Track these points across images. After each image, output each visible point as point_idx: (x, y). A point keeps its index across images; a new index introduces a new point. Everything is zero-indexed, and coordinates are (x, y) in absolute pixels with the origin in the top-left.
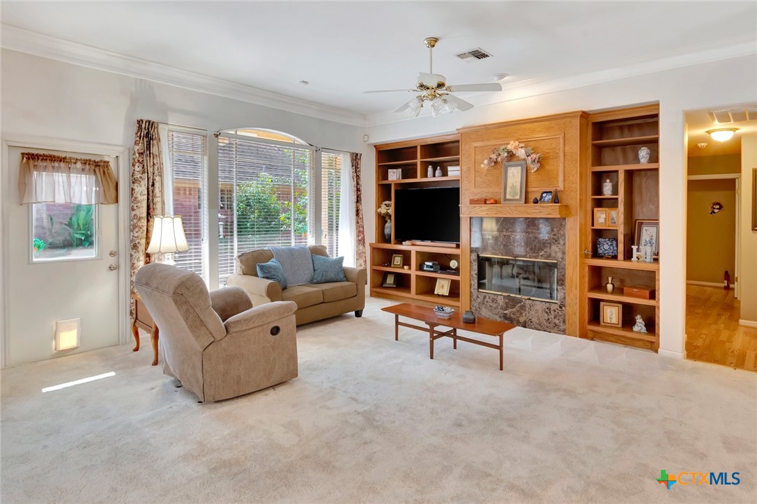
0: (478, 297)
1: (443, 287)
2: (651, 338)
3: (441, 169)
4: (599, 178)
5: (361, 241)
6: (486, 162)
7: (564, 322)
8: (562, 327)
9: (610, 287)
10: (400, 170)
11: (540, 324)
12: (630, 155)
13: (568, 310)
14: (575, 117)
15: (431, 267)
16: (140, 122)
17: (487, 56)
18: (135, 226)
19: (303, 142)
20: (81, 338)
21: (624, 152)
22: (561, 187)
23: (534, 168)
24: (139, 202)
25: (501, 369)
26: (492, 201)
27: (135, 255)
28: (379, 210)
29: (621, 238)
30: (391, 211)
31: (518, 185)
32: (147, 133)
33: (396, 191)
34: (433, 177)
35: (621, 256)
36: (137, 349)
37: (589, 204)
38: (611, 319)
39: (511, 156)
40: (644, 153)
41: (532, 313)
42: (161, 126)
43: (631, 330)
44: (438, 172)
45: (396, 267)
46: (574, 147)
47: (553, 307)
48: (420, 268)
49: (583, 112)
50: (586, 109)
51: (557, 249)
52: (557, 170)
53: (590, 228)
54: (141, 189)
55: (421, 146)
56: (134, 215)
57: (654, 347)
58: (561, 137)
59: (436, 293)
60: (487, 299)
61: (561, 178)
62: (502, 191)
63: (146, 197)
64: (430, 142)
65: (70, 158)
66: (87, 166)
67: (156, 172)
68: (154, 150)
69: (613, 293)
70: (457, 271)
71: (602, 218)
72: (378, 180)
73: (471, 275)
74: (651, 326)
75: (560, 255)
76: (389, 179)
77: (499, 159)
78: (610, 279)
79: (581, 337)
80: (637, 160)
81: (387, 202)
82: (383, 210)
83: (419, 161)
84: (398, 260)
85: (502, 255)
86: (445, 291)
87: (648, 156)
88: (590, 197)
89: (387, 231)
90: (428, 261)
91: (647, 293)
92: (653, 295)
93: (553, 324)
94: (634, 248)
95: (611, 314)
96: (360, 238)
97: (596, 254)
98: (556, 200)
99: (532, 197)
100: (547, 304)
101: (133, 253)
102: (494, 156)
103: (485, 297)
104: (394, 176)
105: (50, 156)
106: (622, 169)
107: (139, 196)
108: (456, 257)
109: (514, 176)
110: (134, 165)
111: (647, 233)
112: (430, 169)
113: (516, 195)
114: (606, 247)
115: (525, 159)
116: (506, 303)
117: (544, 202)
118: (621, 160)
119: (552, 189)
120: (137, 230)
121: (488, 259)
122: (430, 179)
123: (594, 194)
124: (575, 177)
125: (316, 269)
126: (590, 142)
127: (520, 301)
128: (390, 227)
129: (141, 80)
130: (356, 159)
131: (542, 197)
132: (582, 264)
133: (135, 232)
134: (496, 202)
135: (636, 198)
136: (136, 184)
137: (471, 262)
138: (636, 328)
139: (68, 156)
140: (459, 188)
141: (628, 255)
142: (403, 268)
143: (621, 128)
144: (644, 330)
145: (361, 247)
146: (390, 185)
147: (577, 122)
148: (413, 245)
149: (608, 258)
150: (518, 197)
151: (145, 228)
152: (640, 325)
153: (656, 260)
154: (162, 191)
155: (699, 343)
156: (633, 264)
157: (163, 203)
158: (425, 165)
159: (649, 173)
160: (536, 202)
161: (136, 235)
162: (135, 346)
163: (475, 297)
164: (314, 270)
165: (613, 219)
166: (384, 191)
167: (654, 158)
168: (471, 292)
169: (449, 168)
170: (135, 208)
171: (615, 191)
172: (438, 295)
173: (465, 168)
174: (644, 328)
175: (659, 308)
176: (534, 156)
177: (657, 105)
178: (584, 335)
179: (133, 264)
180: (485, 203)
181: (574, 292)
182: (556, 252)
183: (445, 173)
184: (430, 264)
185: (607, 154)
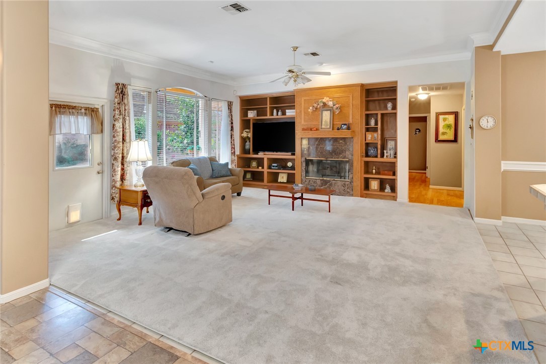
0: (306, 181)
1: (283, 177)
2: (393, 194)
3: (282, 111)
4: (368, 117)
5: (233, 153)
6: (311, 108)
7: (352, 190)
8: (351, 193)
9: (374, 171)
10: (256, 111)
11: (340, 193)
12: (382, 105)
13: (355, 184)
14: (358, 86)
15: (276, 167)
16: (117, 84)
17: (318, 55)
18: (115, 147)
19: (201, 95)
20: (82, 215)
21: (379, 104)
22: (351, 121)
23: (337, 112)
24: (118, 132)
25: (330, 212)
26: (315, 129)
27: (115, 164)
28: (242, 135)
29: (379, 147)
30: (250, 135)
31: (329, 120)
32: (121, 91)
33: (254, 124)
34: (277, 116)
35: (379, 156)
36: (119, 219)
37: (364, 130)
38: (374, 187)
39: (325, 105)
40: (390, 105)
41: (336, 187)
42: (129, 87)
43: (384, 191)
44: (280, 113)
45: (254, 167)
46: (358, 102)
47: (347, 183)
48: (269, 167)
49: (362, 84)
50: (363, 83)
51: (349, 153)
52: (349, 113)
53: (364, 142)
54: (119, 125)
55: (270, 98)
56: (115, 140)
57: (395, 198)
58: (351, 96)
59: (279, 181)
60: (311, 182)
61: (351, 117)
62: (320, 123)
63: (122, 129)
64: (275, 95)
65: (78, 107)
66: (88, 111)
67: (127, 114)
68: (126, 101)
69: (376, 174)
70: (293, 168)
71: (369, 136)
72: (241, 117)
73: (302, 170)
74: (393, 189)
75: (350, 156)
76: (249, 117)
77: (319, 106)
78: (374, 167)
79: (361, 197)
80: (386, 108)
81: (247, 130)
82: (245, 135)
83: (268, 106)
84: (254, 164)
85: (320, 158)
86: (285, 180)
87: (391, 107)
88: (364, 126)
89: (247, 147)
90: (274, 163)
91: (392, 173)
92: (394, 174)
93: (347, 192)
94: (385, 151)
95: (374, 185)
96: (232, 152)
97: (367, 155)
98: (348, 128)
99: (336, 127)
100: (344, 182)
101: (114, 163)
102: (315, 105)
103: (310, 181)
104: (251, 115)
105: (67, 106)
106: (379, 113)
107: (118, 128)
108: (293, 160)
109: (326, 116)
110: (114, 110)
111: (390, 144)
112: (275, 111)
113: (327, 126)
114: (372, 151)
115: (332, 107)
116: (322, 183)
117: (343, 129)
118: (378, 108)
119: (347, 123)
120: (117, 149)
121: (311, 160)
122: (275, 116)
123: (366, 125)
124: (358, 116)
125: (214, 169)
126: (364, 99)
127: (329, 181)
128: (249, 145)
129: (117, 59)
130: (230, 105)
131: (341, 127)
132: (361, 160)
133: (115, 150)
134: (317, 130)
135: (385, 127)
136: (116, 122)
137: (302, 162)
138: (386, 191)
139: (77, 105)
140: (294, 122)
141: (382, 156)
142: (258, 168)
143: (378, 92)
144: (390, 191)
145: (233, 157)
146: (250, 120)
147: (359, 89)
148: (264, 154)
149: (373, 157)
150: (329, 127)
151: (121, 148)
152: (388, 189)
153: (395, 157)
154: (129, 126)
155: (413, 196)
156: (385, 159)
157: (130, 132)
158: (272, 109)
159: (391, 114)
160: (338, 129)
161: (116, 152)
162: (118, 217)
163: (304, 181)
164: (213, 170)
165: (375, 137)
166: (245, 123)
167: (394, 107)
168: (302, 179)
169: (287, 111)
170: (116, 136)
171: (376, 123)
172: (281, 183)
173: (298, 111)
174: (390, 190)
175: (397, 179)
176: (337, 106)
177: (396, 82)
178: (362, 196)
179: (115, 169)
180: (311, 130)
181: (357, 174)
182: (348, 155)
183: (284, 113)
184: (276, 165)
185: (371, 105)
